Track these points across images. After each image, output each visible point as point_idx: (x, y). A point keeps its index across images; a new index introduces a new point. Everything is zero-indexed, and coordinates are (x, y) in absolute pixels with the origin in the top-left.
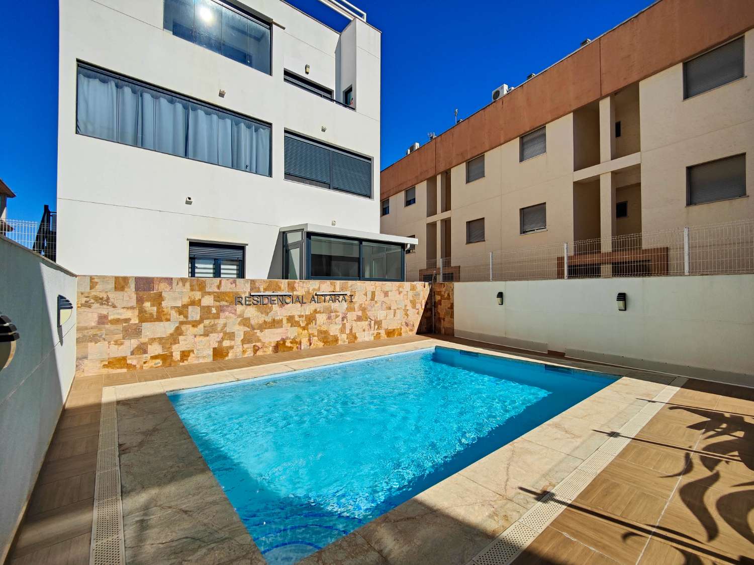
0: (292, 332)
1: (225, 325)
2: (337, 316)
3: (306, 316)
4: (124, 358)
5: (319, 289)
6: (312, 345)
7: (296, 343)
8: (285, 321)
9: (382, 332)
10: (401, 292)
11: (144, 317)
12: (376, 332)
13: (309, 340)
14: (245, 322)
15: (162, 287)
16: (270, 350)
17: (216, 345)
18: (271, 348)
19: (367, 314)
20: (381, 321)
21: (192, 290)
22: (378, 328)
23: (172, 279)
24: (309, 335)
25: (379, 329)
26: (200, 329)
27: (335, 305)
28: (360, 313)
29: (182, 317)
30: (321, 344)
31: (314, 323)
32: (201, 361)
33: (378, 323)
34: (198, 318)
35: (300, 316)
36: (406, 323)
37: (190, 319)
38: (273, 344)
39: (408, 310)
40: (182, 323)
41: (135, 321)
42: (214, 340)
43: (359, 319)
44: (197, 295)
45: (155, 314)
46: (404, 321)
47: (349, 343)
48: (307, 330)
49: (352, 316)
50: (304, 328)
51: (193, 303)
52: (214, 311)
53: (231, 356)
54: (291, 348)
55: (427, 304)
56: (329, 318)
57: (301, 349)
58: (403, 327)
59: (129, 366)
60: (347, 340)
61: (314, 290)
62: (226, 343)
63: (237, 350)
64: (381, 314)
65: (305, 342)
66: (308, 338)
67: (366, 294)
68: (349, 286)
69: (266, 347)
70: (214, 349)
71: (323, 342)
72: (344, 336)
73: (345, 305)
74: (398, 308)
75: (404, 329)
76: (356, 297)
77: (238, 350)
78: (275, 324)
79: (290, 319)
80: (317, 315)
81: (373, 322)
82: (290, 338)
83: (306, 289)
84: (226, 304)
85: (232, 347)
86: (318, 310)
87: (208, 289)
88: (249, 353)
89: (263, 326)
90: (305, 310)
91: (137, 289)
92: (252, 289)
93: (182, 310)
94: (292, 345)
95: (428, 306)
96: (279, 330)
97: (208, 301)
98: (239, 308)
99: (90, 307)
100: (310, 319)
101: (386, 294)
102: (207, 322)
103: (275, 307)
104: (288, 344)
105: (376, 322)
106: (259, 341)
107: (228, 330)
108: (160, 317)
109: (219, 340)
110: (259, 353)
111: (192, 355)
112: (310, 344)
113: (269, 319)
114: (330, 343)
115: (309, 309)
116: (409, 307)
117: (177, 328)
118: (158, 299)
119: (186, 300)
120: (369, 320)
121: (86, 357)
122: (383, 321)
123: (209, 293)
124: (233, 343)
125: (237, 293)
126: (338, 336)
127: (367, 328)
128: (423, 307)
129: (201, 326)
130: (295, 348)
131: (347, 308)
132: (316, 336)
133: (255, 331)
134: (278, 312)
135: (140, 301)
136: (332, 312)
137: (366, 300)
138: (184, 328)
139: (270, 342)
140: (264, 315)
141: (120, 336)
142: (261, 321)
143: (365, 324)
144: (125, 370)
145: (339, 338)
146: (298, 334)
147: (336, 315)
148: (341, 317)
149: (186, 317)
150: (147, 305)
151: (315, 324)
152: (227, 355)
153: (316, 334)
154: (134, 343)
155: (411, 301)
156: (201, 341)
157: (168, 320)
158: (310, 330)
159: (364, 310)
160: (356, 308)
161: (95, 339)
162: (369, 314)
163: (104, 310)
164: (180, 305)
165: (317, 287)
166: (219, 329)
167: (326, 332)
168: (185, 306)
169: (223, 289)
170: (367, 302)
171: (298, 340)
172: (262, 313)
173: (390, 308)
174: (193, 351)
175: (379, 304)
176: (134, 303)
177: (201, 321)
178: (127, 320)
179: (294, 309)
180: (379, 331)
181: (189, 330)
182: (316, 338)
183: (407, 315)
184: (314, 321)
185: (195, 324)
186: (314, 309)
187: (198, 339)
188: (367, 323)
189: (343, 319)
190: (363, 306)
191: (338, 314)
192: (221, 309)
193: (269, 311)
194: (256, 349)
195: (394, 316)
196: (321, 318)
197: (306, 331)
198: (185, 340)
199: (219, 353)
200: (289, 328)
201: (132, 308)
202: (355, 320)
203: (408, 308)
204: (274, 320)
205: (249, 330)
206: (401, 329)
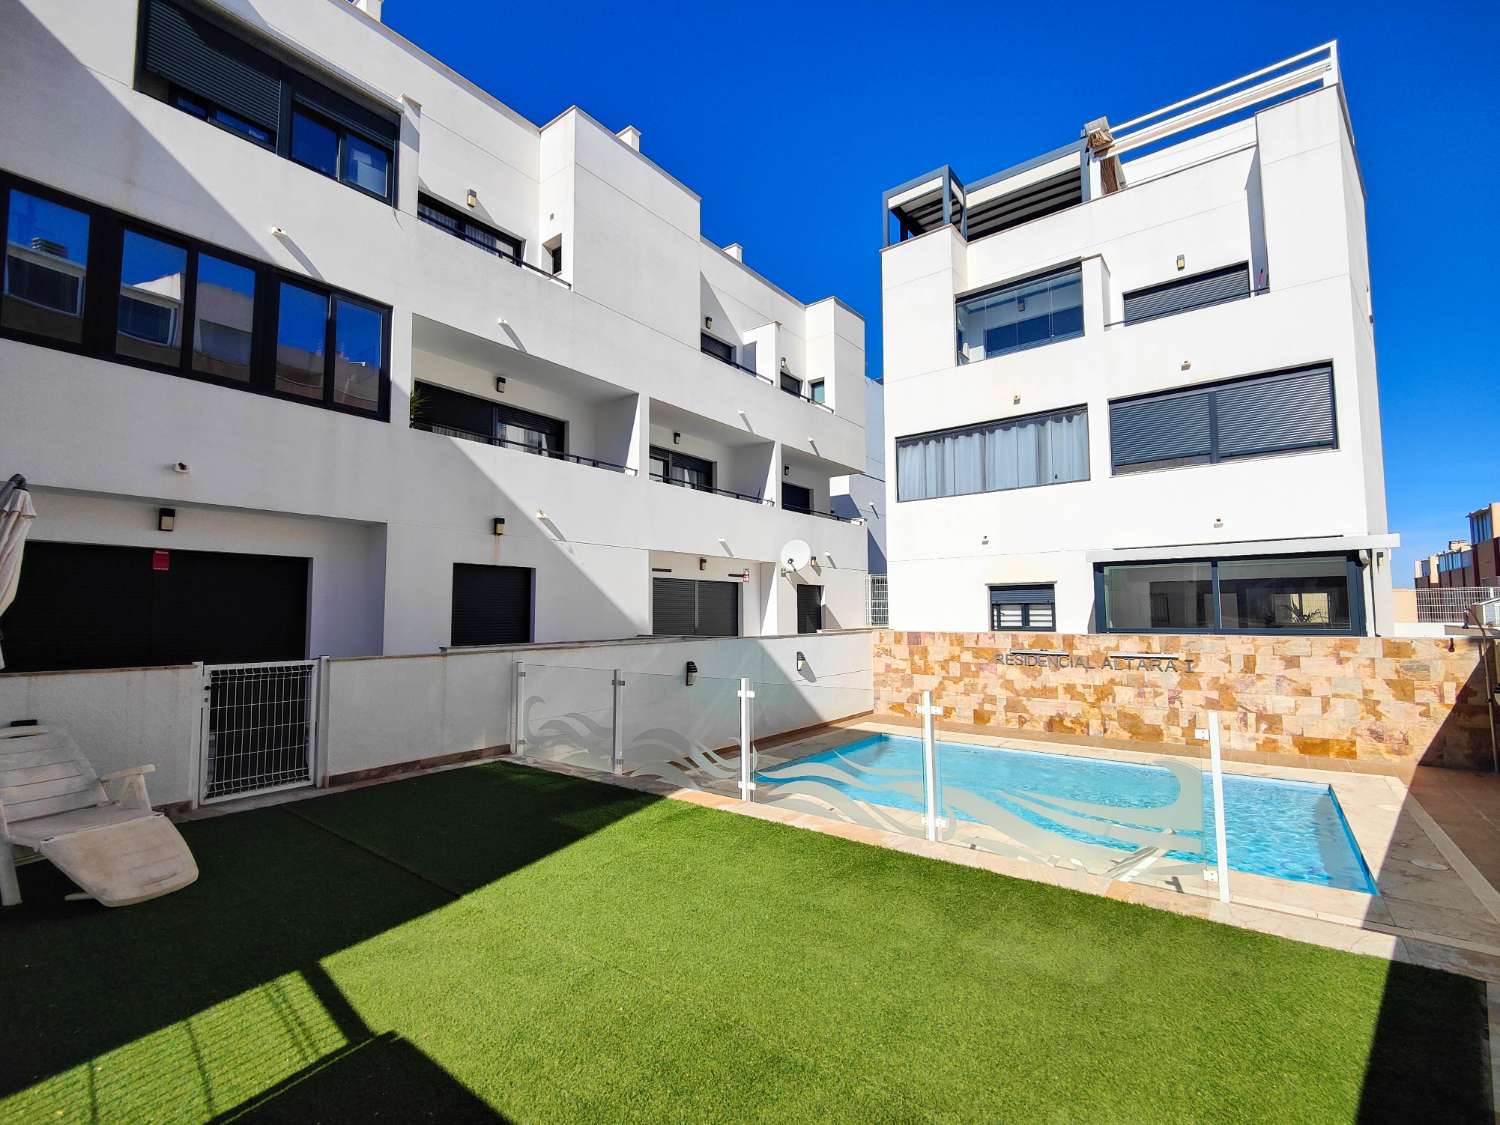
0: (1073, 709)
1: (985, 686)
2: (1157, 695)
3: (1096, 687)
4: (902, 705)
5: (1117, 648)
6: (1109, 732)
7: (1081, 724)
8: (1061, 690)
9: (1285, 741)
10: (1348, 659)
11: (915, 670)
12: (1262, 736)
13: (1103, 724)
14: (1008, 684)
15: (926, 641)
16: (1040, 727)
17: (977, 707)
18: (1042, 724)
19: (1235, 699)
20: (1279, 717)
21: (952, 645)
22: (1269, 730)
23: (934, 634)
24: (1103, 716)
25: (1274, 733)
26: (960, 687)
27: (1153, 675)
28: (1215, 695)
29: (944, 671)
30: (1126, 735)
31: (1111, 700)
32: (962, 721)
33: (1272, 721)
34: (958, 675)
35: (1085, 686)
36: (1372, 732)
37: (951, 675)
38: (1046, 719)
39: (1379, 702)
40: (944, 678)
41: (908, 672)
42: (973, 702)
43: (1211, 704)
44: (957, 650)
45: (923, 667)
46: (1363, 728)
47: (1187, 744)
48: (1099, 708)
49: (1191, 699)
50: (1093, 706)
51: (953, 658)
52: (973, 668)
53: (992, 722)
54: (1072, 730)
55: (1465, 694)
56: (1141, 695)
57: (1088, 734)
58: (1358, 739)
59: (906, 712)
60: (1184, 739)
61: (1108, 649)
62: (987, 707)
63: (999, 717)
64: (1279, 702)
65: (1095, 726)
66: (1100, 721)
67: (1228, 660)
68: (1182, 643)
69: (1037, 721)
70: (975, 711)
71: (1130, 732)
72: (1177, 731)
73: (1175, 678)
74: (1336, 696)
75: (1363, 745)
76: (1200, 664)
77: (1001, 718)
78: (1047, 692)
79: (1070, 689)
80: (1116, 689)
81: (1251, 718)
82: (1070, 716)
83: (1094, 648)
84: (986, 661)
85: (994, 713)
86: (1117, 680)
87: (966, 645)
88: (1014, 725)
89: (1031, 693)
90: (1093, 677)
91: (909, 643)
92: (1013, 646)
93: (944, 665)
94: (1073, 726)
95: (1472, 701)
96: (1052, 702)
97: (967, 657)
98: (1000, 668)
99: (879, 656)
100: (1104, 693)
101: (1292, 662)
102: (966, 680)
103: (1046, 671)
104: (1067, 723)
105: (1260, 717)
106: (1027, 711)
107: (989, 691)
108: (926, 670)
109: (980, 701)
110: (1026, 727)
111: (954, 713)
112: (1105, 731)
113: (1038, 685)
114: (1143, 735)
115: (1100, 677)
116: (1383, 695)
117: (941, 683)
118: (925, 652)
119: (946, 655)
120: (1240, 709)
121: (878, 698)
122: (1285, 719)
123: (968, 649)
124: (994, 708)
125: (997, 650)
126: (1162, 728)
127: (1236, 725)
128: (1451, 700)
129: (962, 684)
130: (1079, 730)
131: (1179, 683)
132: (1114, 720)
133: (1021, 698)
134: (1051, 677)
135: (912, 653)
136: (1147, 686)
137: (1230, 672)
138: (946, 682)
139: (1040, 716)
140: (1030, 680)
141: (899, 684)
142: (1028, 686)
143: (1231, 717)
144: (903, 716)
145: (1164, 732)
146: (1083, 712)
147: (1155, 692)
148: (1166, 695)
149: (948, 672)
150: (916, 657)
151: (1114, 701)
152: (989, 721)
153: (1115, 716)
154: (907, 692)
155: (1389, 683)
156: (961, 700)
157: (933, 674)
158: (1103, 709)
159: (1225, 689)
160: (1203, 684)
161: (884, 683)
162: (1239, 698)
163: (887, 660)
164: (942, 660)
165: (1113, 645)
166: (980, 689)
167: (1135, 717)
168: (946, 661)
169: (981, 644)
170: (1231, 676)
171: (1083, 720)
172: (1028, 677)
173: (1307, 693)
174: (954, 709)
175: (1270, 681)
176: (907, 655)
177: (961, 679)
178: (903, 671)
179: (1076, 676)
180: (1274, 737)
181: (951, 687)
182: (1116, 723)
183: (1378, 716)
184: (1111, 697)
185: (956, 681)
186: (1109, 678)
187: (959, 698)
188: (1234, 715)
189: (1171, 700)
190: (1222, 681)
191: (1159, 690)
192: (980, 667)
193: (1037, 674)
194: (1022, 721)
195: (1324, 710)
196: (1125, 696)
197: (1096, 710)
198: (947, 695)
199: (980, 717)
200: (1068, 701)
201: (906, 660)
202: (1201, 705)
203: (1375, 697)
204: (1045, 687)
205: (1012, 695)
206: (1353, 743)
